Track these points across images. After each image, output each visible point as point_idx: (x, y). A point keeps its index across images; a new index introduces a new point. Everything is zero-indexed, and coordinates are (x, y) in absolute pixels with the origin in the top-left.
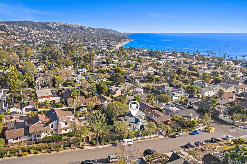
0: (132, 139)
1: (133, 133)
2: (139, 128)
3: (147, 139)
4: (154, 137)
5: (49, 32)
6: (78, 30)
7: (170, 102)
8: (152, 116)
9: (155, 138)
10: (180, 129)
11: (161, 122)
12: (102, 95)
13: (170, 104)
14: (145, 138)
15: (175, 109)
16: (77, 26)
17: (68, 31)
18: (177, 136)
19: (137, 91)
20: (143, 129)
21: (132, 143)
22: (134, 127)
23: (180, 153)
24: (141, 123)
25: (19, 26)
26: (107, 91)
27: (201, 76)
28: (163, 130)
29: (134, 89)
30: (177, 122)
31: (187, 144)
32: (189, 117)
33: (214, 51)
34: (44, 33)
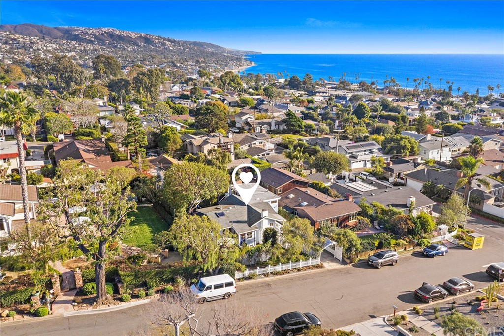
0: (233, 276)
1: (237, 255)
2: (261, 239)
3: (286, 276)
4: (309, 268)
5: (76, 45)
6: (140, 44)
7: (345, 173)
8: (300, 205)
9: (312, 269)
10: (387, 239)
11: (327, 220)
12: (166, 156)
13: (347, 177)
14: (280, 270)
15: (363, 187)
16: (136, 36)
17: (117, 45)
18: (381, 261)
19: (260, 147)
20: (274, 243)
21: (231, 289)
22: (244, 235)
23: (403, 322)
24: (265, 224)
25: (10, 32)
26: (179, 147)
27: (410, 121)
28: (335, 243)
29: (253, 143)
30: (375, 223)
31: (419, 289)
32: (405, 206)
33: (428, 78)
34: (65, 48)
